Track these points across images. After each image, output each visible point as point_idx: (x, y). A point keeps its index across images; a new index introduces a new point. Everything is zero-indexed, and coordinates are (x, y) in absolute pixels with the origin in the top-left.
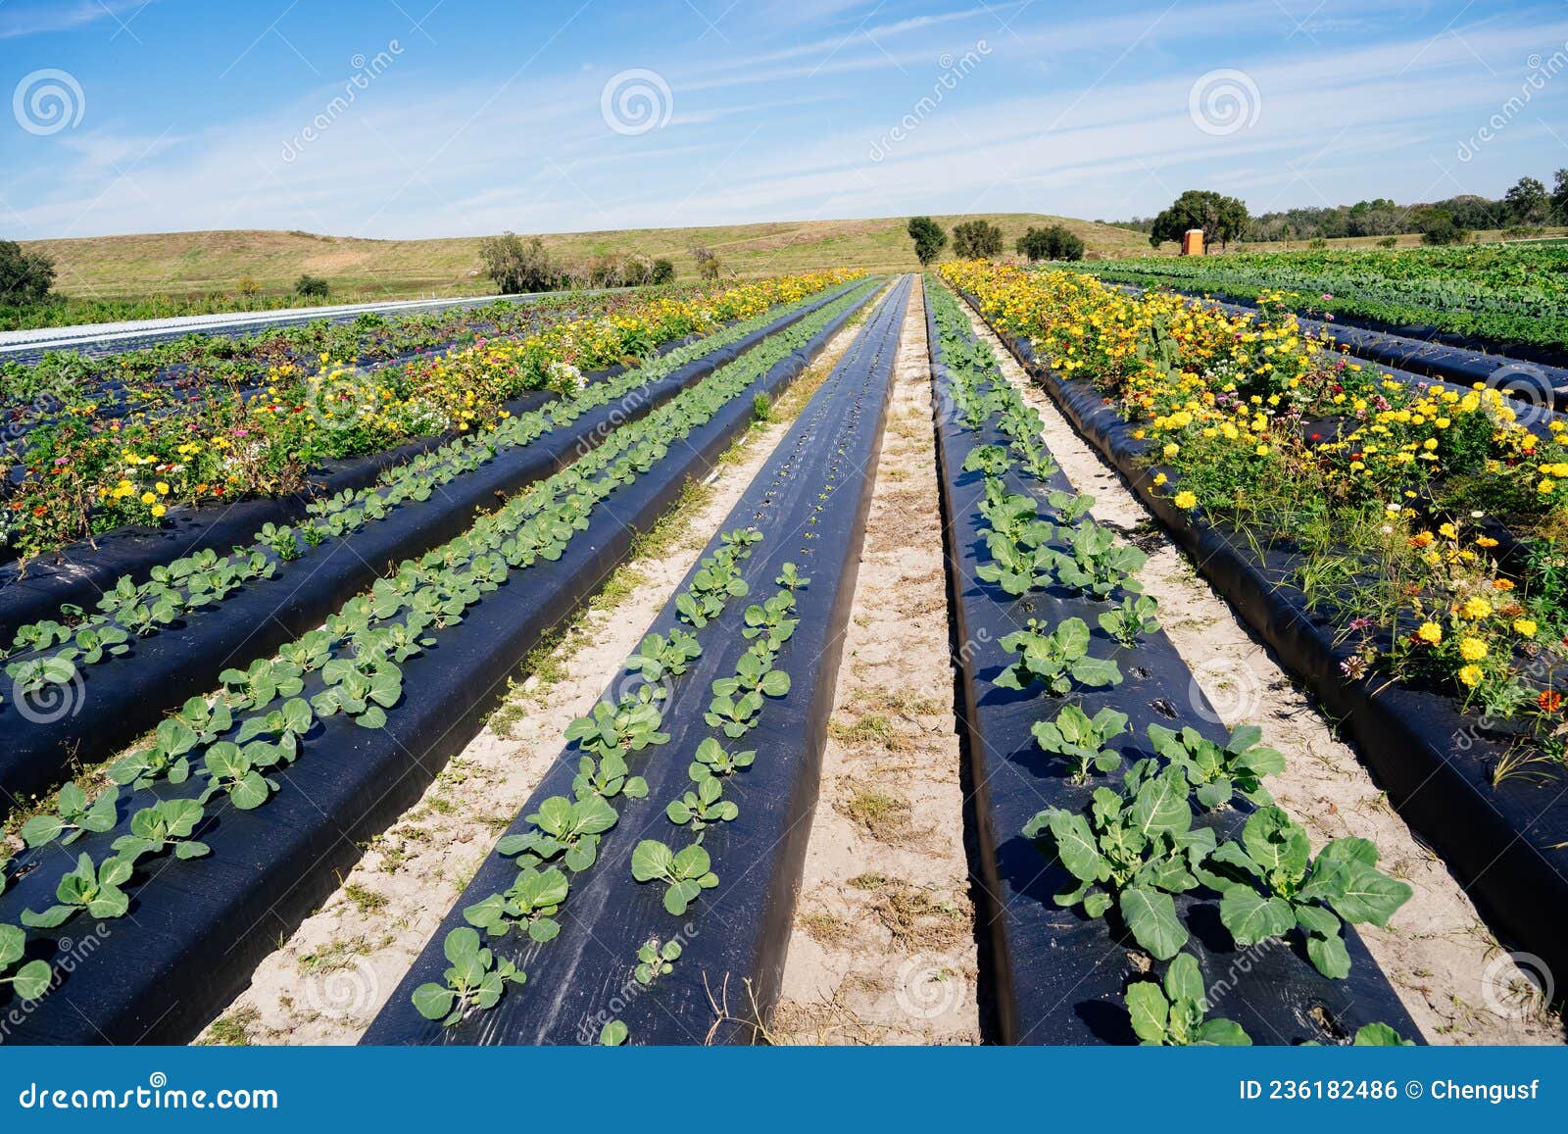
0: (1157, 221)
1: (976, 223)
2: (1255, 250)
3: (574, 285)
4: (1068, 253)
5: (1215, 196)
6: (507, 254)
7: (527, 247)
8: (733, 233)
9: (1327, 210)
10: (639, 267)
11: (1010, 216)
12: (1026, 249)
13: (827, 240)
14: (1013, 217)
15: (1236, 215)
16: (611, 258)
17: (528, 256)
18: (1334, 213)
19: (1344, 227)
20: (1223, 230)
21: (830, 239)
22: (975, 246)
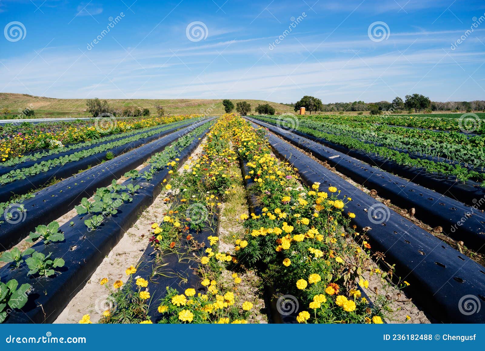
0: (296, 104)
1: (243, 102)
2: (324, 114)
3: (117, 115)
4: (270, 112)
5: (313, 98)
6: (96, 104)
7: (102, 103)
8: (170, 102)
9: (346, 103)
10: (139, 111)
11: (255, 100)
12: (258, 111)
13: (199, 105)
14: (256, 101)
15: (319, 103)
16: (130, 107)
17: (102, 106)
18: (348, 104)
19: (350, 108)
20: (315, 108)
21: (201, 105)
22: (243, 109)
